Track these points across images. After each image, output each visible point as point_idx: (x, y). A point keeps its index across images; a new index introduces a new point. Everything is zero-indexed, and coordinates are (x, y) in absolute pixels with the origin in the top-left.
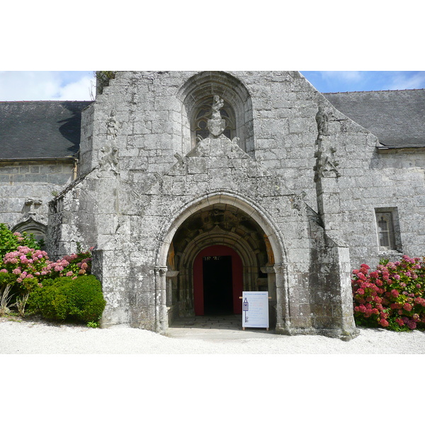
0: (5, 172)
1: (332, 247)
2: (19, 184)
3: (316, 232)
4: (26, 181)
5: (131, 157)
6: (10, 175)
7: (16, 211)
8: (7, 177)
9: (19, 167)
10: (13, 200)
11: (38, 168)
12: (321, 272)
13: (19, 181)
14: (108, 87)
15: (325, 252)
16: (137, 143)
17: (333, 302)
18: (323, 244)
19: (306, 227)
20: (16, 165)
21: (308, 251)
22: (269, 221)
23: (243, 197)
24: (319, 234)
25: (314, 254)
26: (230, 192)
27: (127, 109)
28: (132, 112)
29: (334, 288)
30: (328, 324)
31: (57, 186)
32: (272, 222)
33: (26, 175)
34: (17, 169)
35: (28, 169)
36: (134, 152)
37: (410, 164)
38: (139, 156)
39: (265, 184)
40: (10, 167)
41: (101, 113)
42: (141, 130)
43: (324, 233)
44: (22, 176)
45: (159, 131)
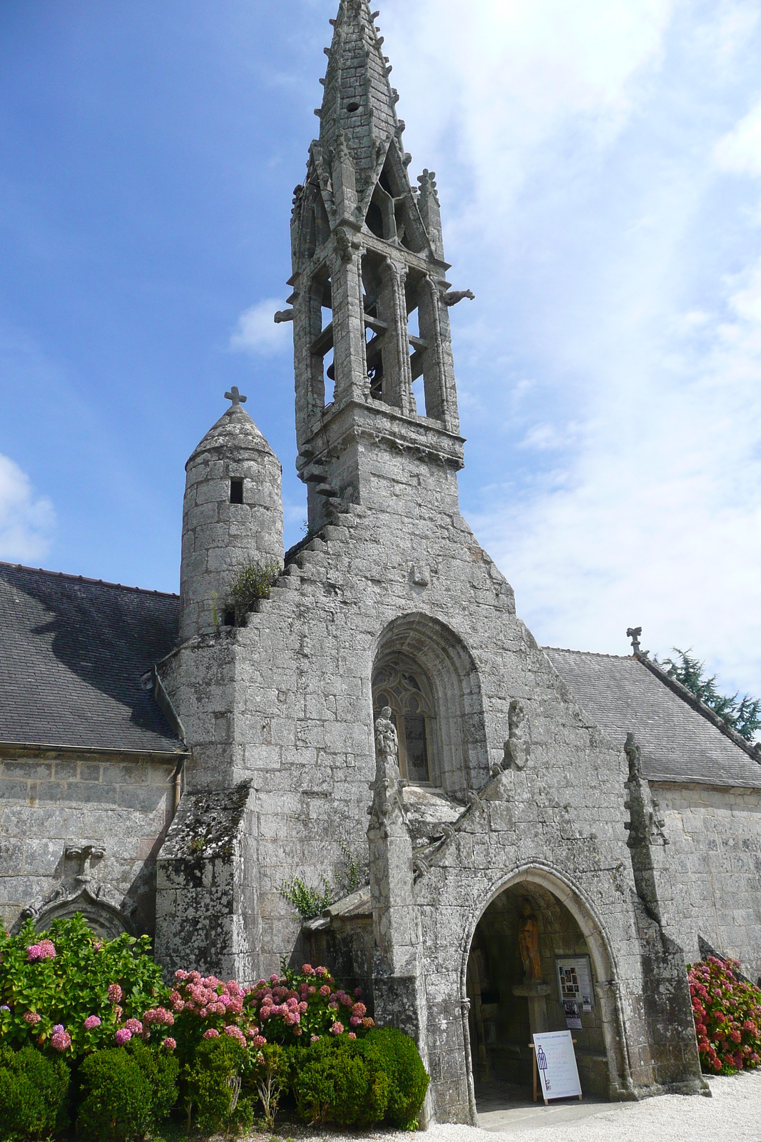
0: (19, 772)
1: (674, 954)
2: (50, 805)
3: (648, 928)
4: (69, 798)
5: (304, 766)
6: (30, 782)
7: (41, 871)
8: (23, 787)
9: (54, 762)
10: (35, 844)
11: (97, 768)
12: (660, 993)
13: (52, 798)
14: (260, 615)
15: (665, 960)
16: (313, 736)
17: (683, 1039)
18: (659, 948)
19: (632, 921)
20: (47, 758)
21: (639, 958)
22: (592, 913)
23: (560, 873)
24: (652, 932)
25: (647, 964)
26: (543, 864)
27: (294, 665)
28: (301, 673)
29: (683, 1016)
30: (677, 1074)
31: (137, 814)
32: (595, 913)
33: (70, 785)
34: (49, 767)
35: (74, 769)
36: (307, 756)
37: (667, 805)
38: (317, 765)
39: (583, 851)
40: (31, 761)
41: (247, 666)
42: (320, 712)
43: (661, 930)
44: (58, 785)
45: (349, 717)
